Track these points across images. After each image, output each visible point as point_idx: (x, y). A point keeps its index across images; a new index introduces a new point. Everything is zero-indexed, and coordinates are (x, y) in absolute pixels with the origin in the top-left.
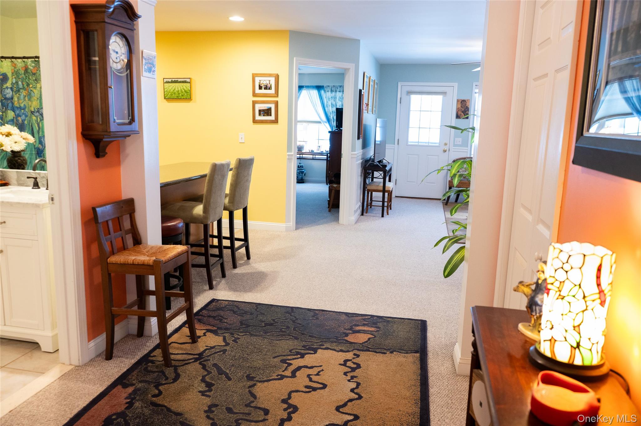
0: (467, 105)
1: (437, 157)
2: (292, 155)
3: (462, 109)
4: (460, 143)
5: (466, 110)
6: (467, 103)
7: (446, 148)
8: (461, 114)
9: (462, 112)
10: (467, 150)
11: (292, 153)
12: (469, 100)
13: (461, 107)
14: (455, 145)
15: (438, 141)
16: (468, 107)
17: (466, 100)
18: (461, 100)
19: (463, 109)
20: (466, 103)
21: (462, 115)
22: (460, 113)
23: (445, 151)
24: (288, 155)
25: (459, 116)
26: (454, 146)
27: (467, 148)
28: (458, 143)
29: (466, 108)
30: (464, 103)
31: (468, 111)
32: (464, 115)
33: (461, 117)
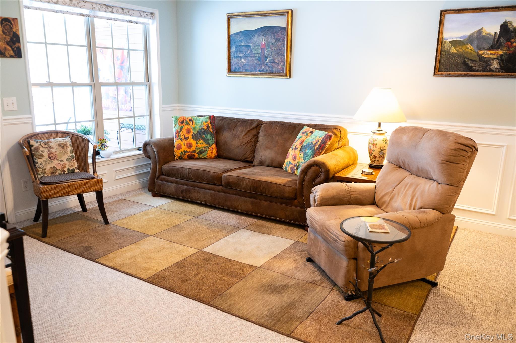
0: (14, 31)
3: (5, 38)
4: (15, 107)
5: (14, 39)
6: (14, 26)
8: (5, 48)
9: (8, 43)
10: (31, 119)
12: (16, 19)
16: (17, 33)
17: (11, 19)
19: (8, 38)
20: (11, 24)
21: (8, 50)
22: (3, 45)
25: (3, 52)
27: (30, 116)
28: (11, 108)
29: (12, 36)
30: (8, 26)
31: (19, 42)
32: (13, 49)
33: (7, 54)
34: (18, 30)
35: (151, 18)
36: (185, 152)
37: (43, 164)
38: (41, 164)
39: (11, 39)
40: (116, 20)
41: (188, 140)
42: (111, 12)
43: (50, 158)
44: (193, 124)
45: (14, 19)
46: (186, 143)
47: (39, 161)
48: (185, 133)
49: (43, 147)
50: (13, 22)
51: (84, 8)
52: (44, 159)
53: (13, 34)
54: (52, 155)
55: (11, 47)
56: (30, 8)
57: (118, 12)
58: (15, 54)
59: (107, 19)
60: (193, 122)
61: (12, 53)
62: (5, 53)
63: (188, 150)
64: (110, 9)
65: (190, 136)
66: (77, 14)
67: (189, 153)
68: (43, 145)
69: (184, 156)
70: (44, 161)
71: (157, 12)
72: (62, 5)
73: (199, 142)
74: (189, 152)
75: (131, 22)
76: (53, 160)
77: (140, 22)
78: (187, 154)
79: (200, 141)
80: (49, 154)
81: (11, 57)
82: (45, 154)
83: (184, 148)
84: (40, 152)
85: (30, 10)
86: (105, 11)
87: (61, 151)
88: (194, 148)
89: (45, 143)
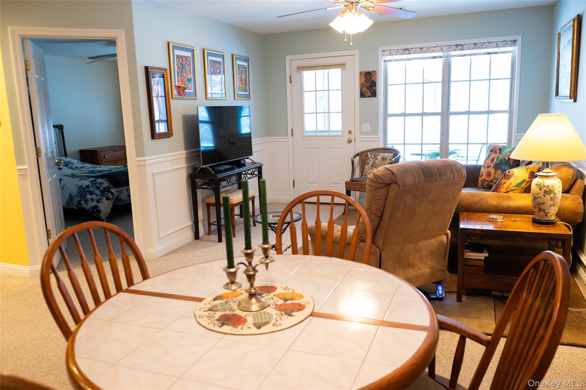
0: (373, 79)
1: (339, 150)
2: (26, 169)
3: (366, 85)
4: (369, 130)
5: (372, 85)
6: (373, 76)
7: (352, 137)
8: (366, 91)
9: (368, 88)
10: (377, 139)
11: (26, 167)
12: (375, 71)
13: (366, 81)
14: (362, 133)
15: (340, 128)
16: (375, 80)
17: (371, 72)
18: (365, 72)
19: (368, 85)
20: (371, 75)
21: (368, 92)
22: (364, 89)
23: (350, 141)
24: (18, 170)
25: (364, 94)
26: (360, 135)
27: (377, 136)
28: (366, 130)
29: (371, 83)
30: (369, 77)
31: (375, 86)
32: (370, 92)
33: (366, 95)
34: (376, 78)
35: (513, 45)
36: (485, 180)
37: (367, 169)
38: (366, 169)
39: (370, 85)
40: (470, 55)
41: (489, 169)
42: (462, 49)
43: (372, 166)
44: (499, 153)
45: (374, 72)
46: (486, 171)
47: (366, 167)
48: (490, 161)
49: (372, 158)
50: (372, 74)
51: (433, 52)
52: (369, 166)
53: (372, 82)
54: (374, 164)
55: (369, 90)
56: (391, 61)
57: (468, 49)
58: (372, 95)
59: (460, 56)
60: (500, 152)
61: (369, 94)
62: (365, 95)
63: (487, 179)
64: (460, 47)
65: (492, 165)
66: (430, 58)
67: (488, 183)
68: (373, 156)
69: (484, 185)
70: (368, 167)
71: (519, 38)
72: (414, 54)
73: (497, 172)
74: (488, 181)
75: (489, 53)
76: (373, 168)
77: (501, 52)
78: (486, 183)
79: (499, 171)
80: (373, 163)
81: (369, 97)
82: (371, 163)
83: (484, 177)
84: (369, 161)
85: (391, 62)
86: (455, 50)
87: (382, 163)
88: (492, 178)
89: (375, 156)
